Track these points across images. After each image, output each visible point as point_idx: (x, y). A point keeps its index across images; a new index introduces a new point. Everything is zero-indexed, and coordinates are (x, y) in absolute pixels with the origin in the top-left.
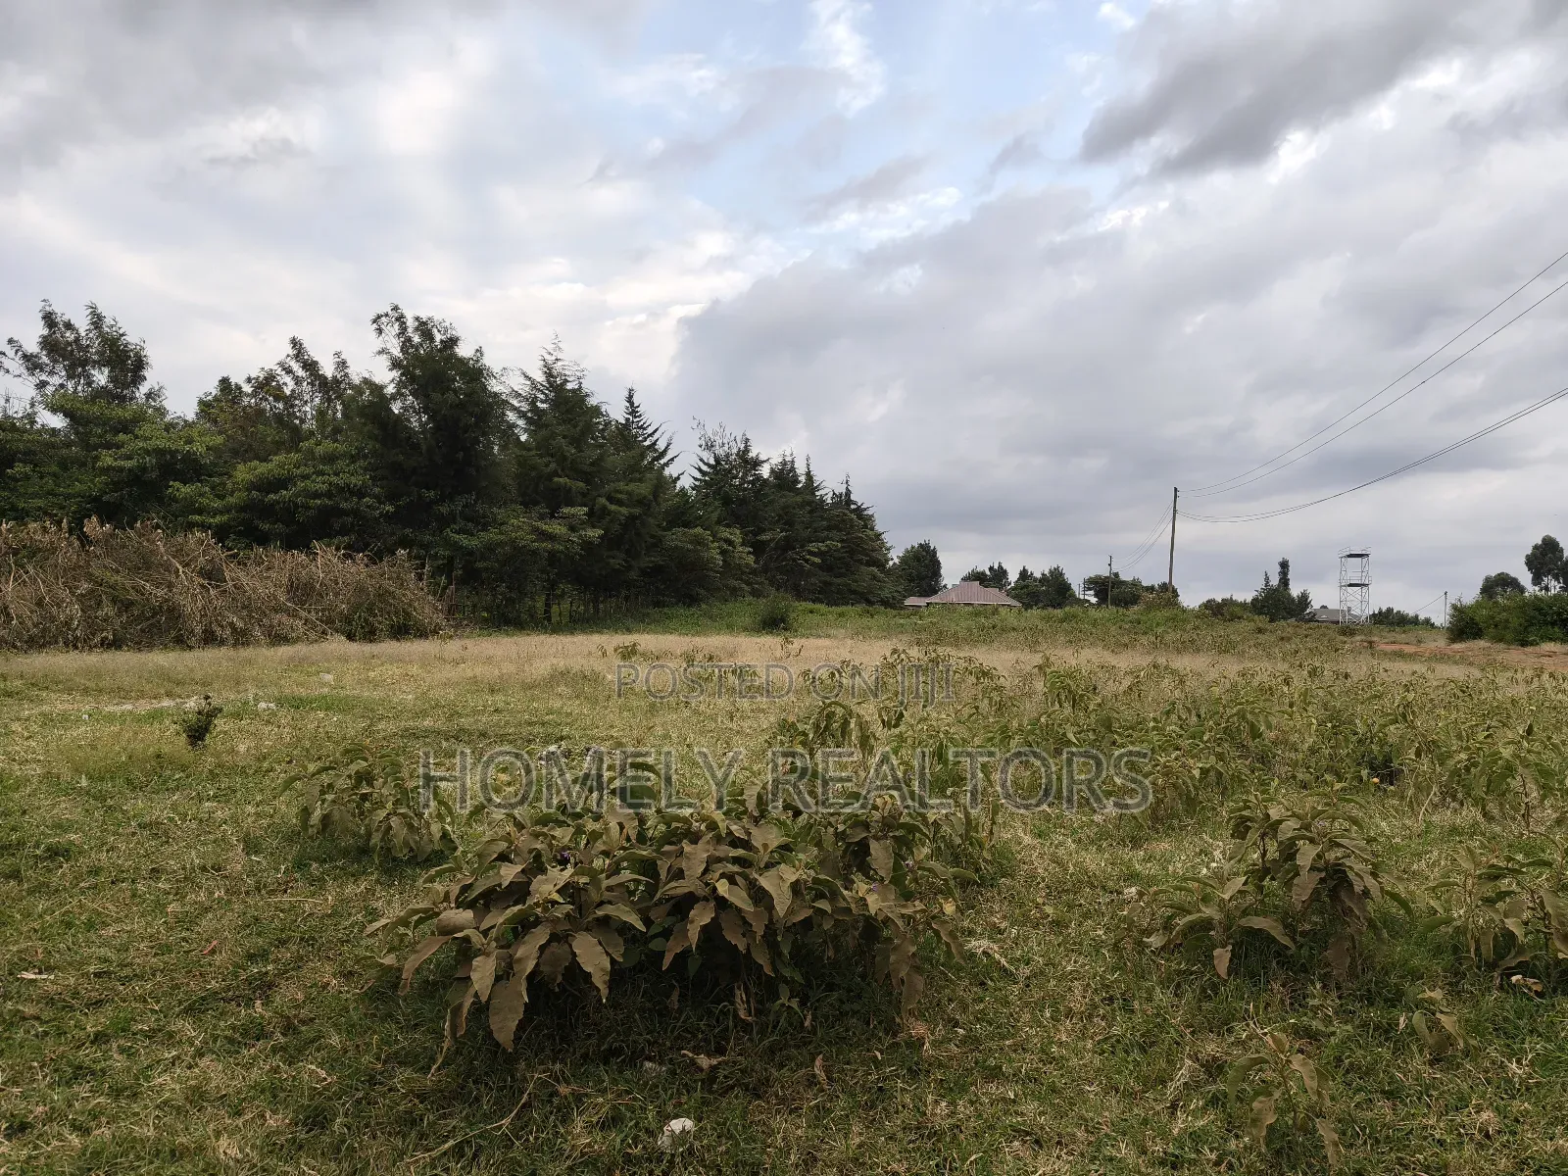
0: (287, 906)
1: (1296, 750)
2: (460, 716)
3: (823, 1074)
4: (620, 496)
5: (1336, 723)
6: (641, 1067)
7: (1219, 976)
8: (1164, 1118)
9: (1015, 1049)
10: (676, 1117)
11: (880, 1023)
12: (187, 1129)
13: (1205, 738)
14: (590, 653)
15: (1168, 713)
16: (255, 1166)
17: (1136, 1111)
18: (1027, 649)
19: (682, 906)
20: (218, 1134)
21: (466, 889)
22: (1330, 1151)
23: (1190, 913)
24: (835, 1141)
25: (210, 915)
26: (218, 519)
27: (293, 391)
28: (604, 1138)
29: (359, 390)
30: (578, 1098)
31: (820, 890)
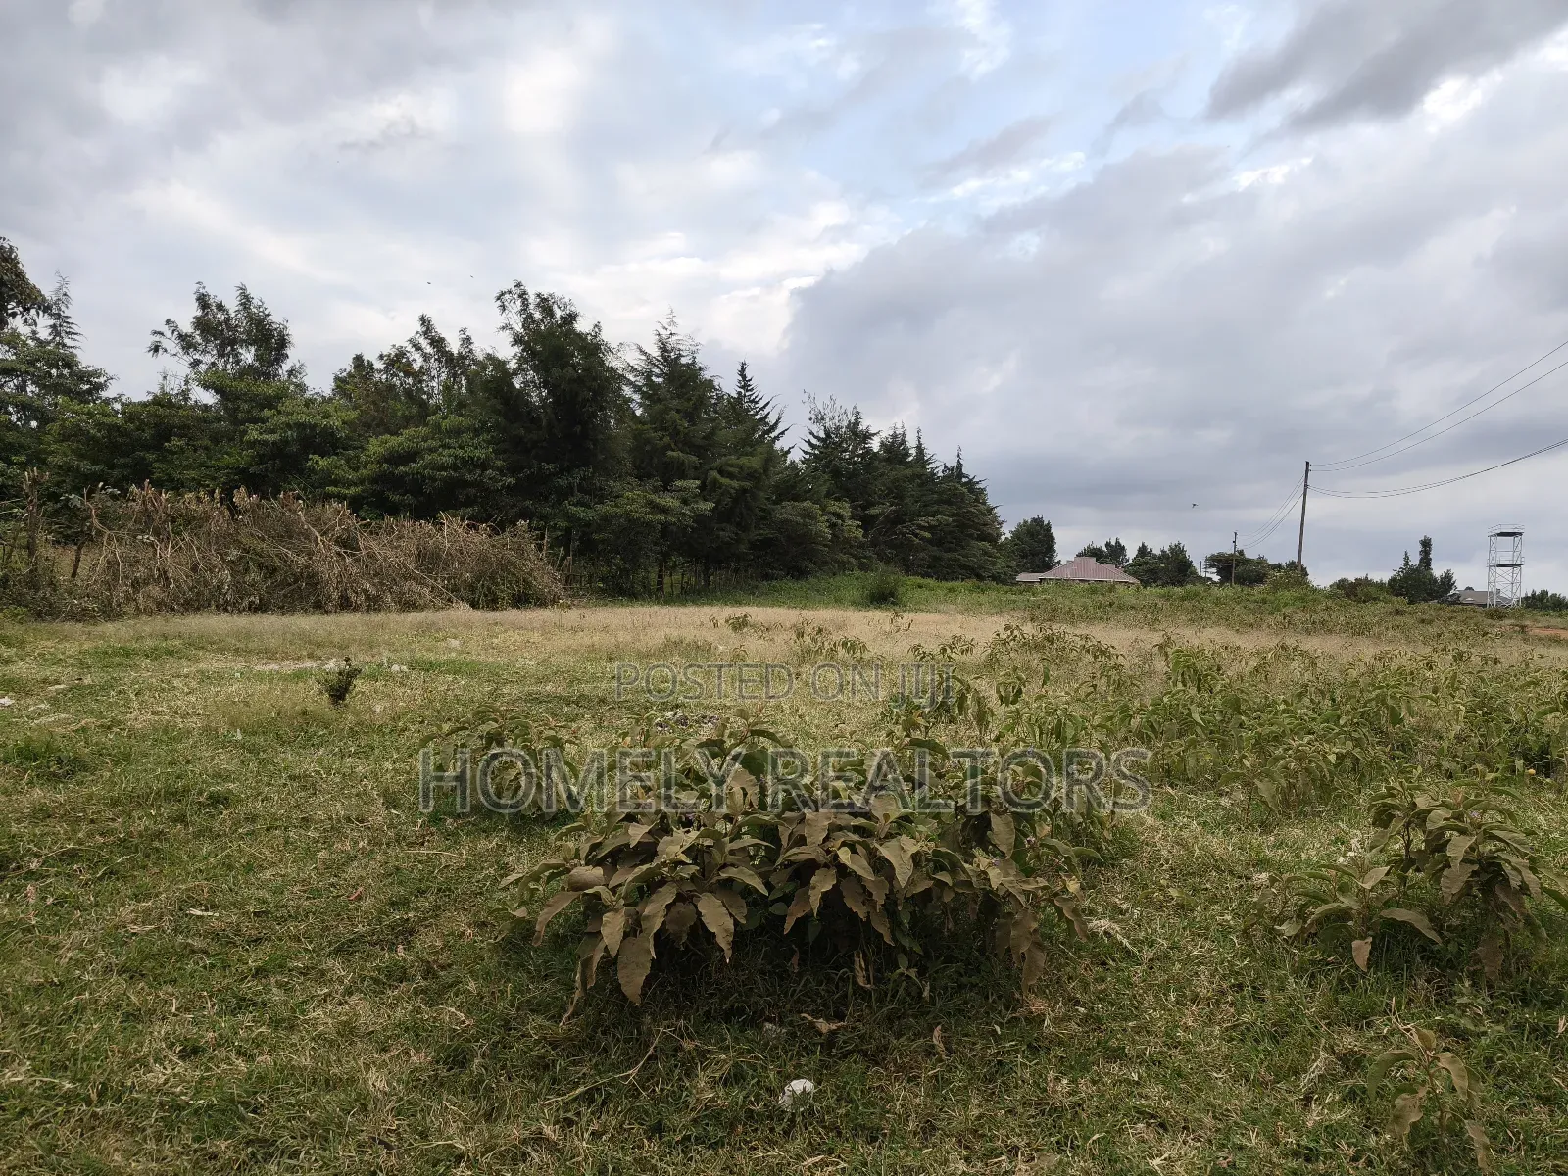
0: (424, 858)
1: (1441, 738)
2: (580, 681)
3: (941, 1045)
4: (731, 469)
5: (1486, 711)
6: (762, 1028)
7: (1357, 968)
8: (1298, 1109)
9: (1137, 1030)
10: (798, 1077)
11: (999, 997)
12: (339, 1061)
13: (1341, 722)
14: (702, 624)
15: (1300, 696)
16: (401, 1099)
17: (1267, 1101)
18: (1146, 628)
19: (803, 872)
20: (367, 1067)
21: (595, 847)
22: (1480, 1155)
23: (1326, 902)
24: (954, 1111)
25: (356, 864)
26: (352, 491)
27: (422, 367)
28: (727, 1093)
29: (483, 366)
30: (702, 1054)
31: (939, 862)
